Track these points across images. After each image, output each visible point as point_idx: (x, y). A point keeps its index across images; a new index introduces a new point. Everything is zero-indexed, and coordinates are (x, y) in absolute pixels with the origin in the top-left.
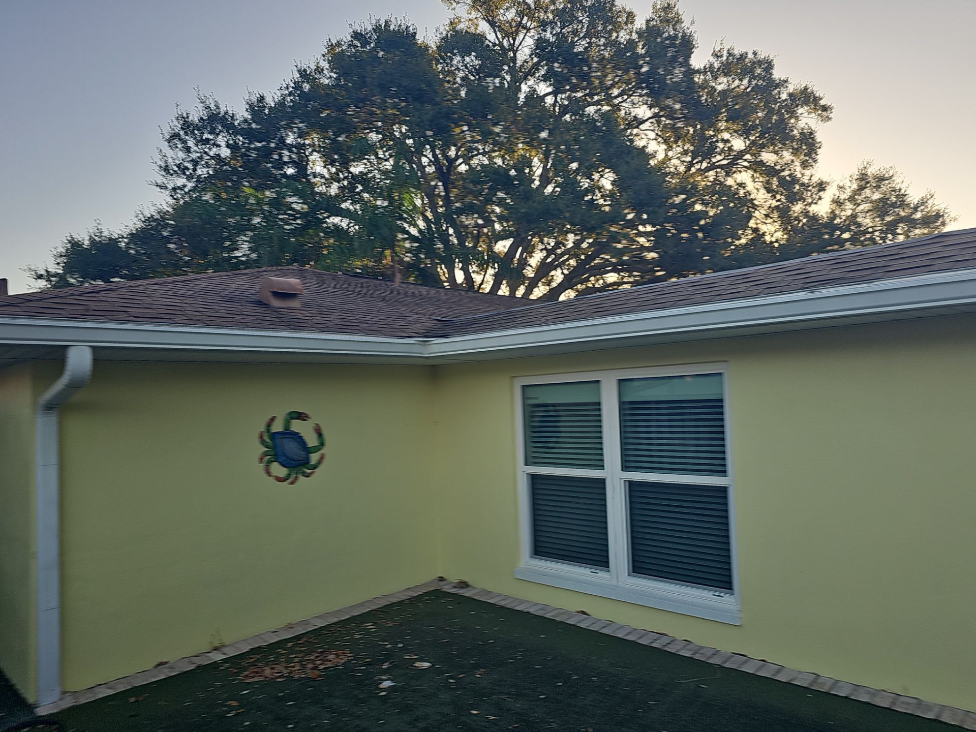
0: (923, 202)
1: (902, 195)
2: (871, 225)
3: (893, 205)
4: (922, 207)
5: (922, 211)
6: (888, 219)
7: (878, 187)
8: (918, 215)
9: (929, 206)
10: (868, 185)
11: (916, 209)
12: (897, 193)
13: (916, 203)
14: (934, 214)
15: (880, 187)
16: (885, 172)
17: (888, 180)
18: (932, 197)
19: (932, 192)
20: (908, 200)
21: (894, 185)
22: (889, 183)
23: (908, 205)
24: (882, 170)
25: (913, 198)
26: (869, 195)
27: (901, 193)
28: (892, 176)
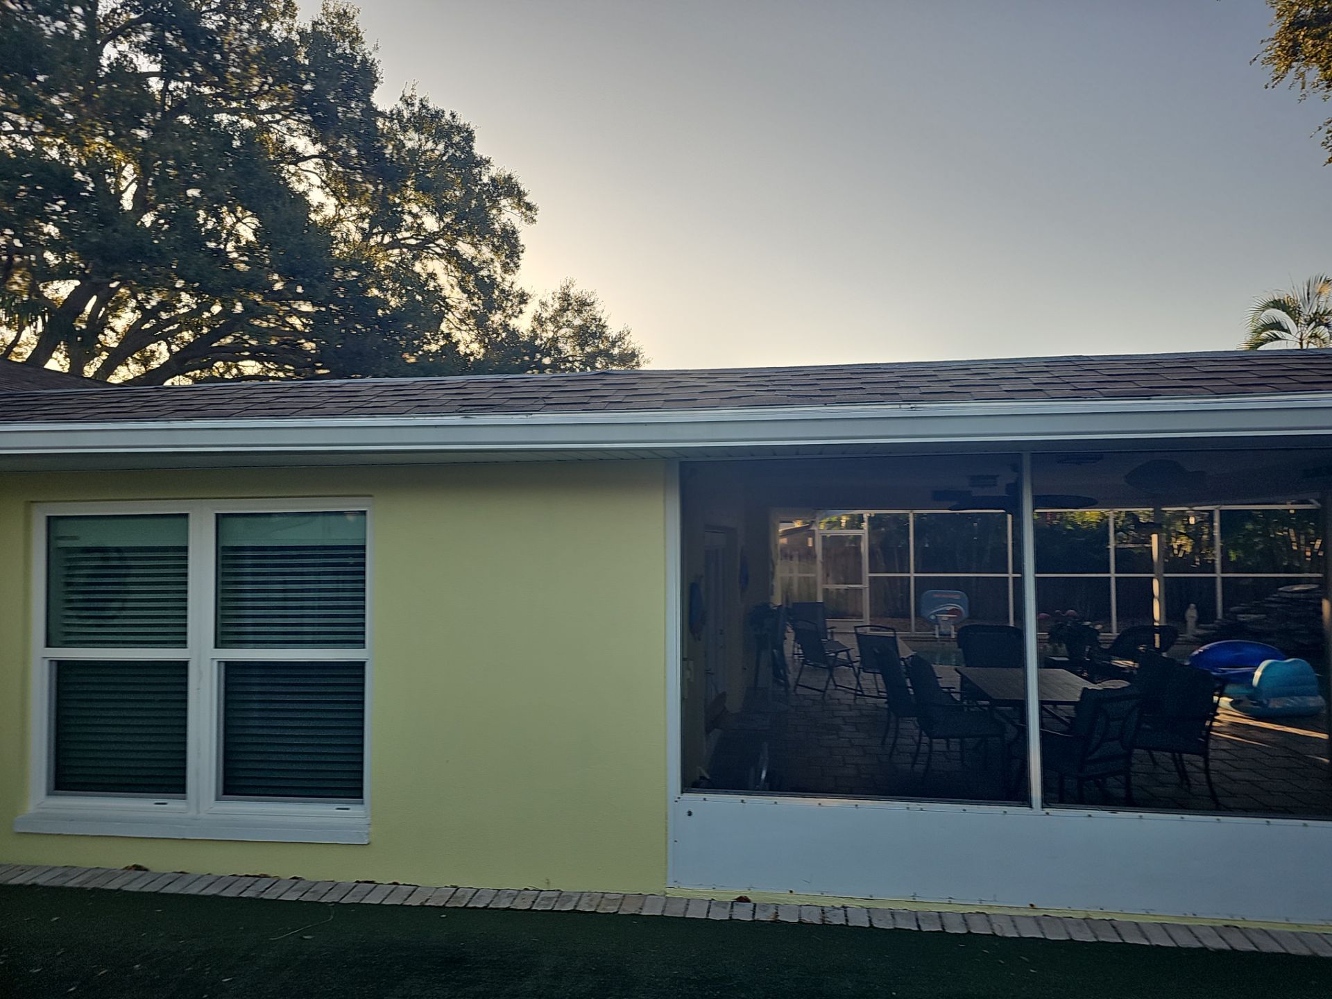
0: (621, 338)
1: (602, 325)
2: (571, 353)
3: (593, 335)
4: (620, 343)
5: (619, 347)
6: (588, 349)
7: (579, 312)
8: (616, 351)
9: (626, 343)
10: (570, 308)
11: (613, 344)
12: (598, 323)
13: (614, 337)
14: (630, 352)
15: (582, 313)
16: (586, 297)
17: (589, 305)
18: (628, 333)
19: (629, 328)
20: (608, 332)
21: (595, 313)
22: (591, 310)
23: (607, 338)
24: (584, 293)
25: (612, 331)
26: (571, 319)
27: (601, 323)
28: (593, 302)
